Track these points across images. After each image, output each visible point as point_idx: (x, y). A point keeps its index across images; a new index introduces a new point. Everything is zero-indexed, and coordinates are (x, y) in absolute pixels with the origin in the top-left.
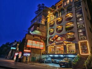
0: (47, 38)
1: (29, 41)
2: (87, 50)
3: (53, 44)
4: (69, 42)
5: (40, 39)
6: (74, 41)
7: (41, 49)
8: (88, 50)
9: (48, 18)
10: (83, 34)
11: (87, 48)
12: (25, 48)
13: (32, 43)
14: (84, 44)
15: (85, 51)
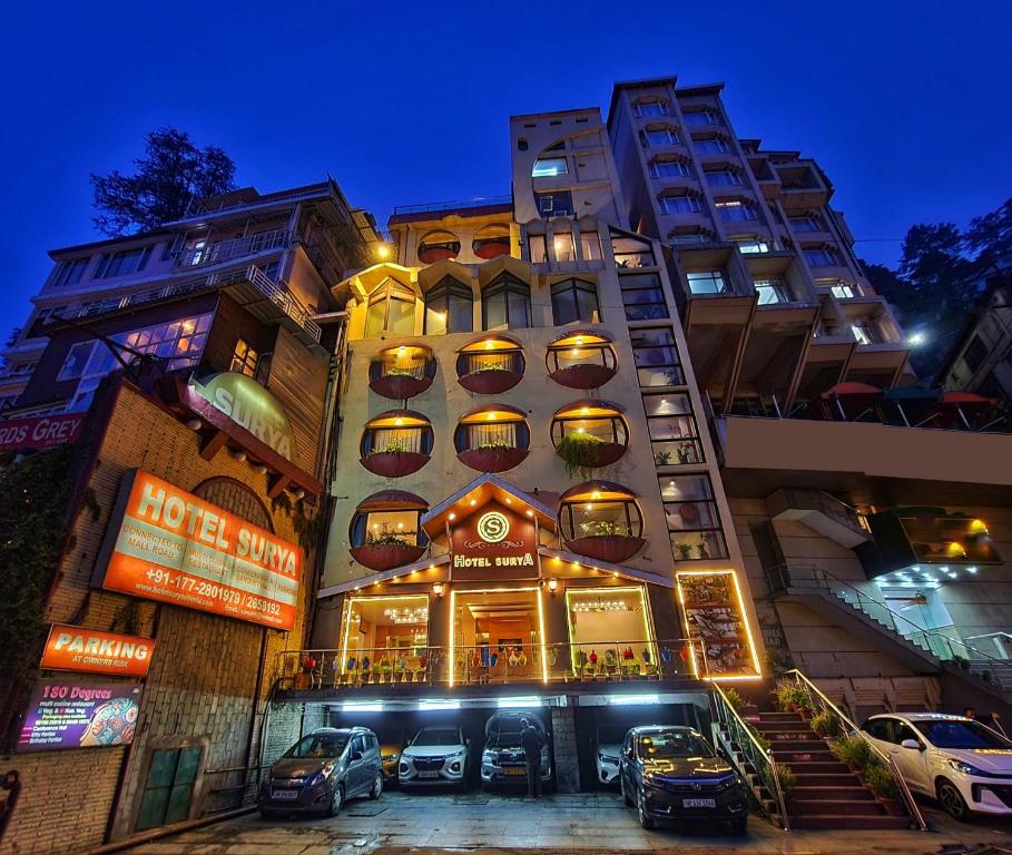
0: (330, 502)
1: (153, 494)
2: (734, 640)
3: (415, 576)
4: (595, 572)
5: (268, 501)
6: (636, 561)
7: (262, 629)
8: (741, 641)
9: (350, 293)
10: (685, 520)
11: (739, 631)
12: (64, 597)
13: (188, 531)
14: (712, 597)
15: (726, 651)
